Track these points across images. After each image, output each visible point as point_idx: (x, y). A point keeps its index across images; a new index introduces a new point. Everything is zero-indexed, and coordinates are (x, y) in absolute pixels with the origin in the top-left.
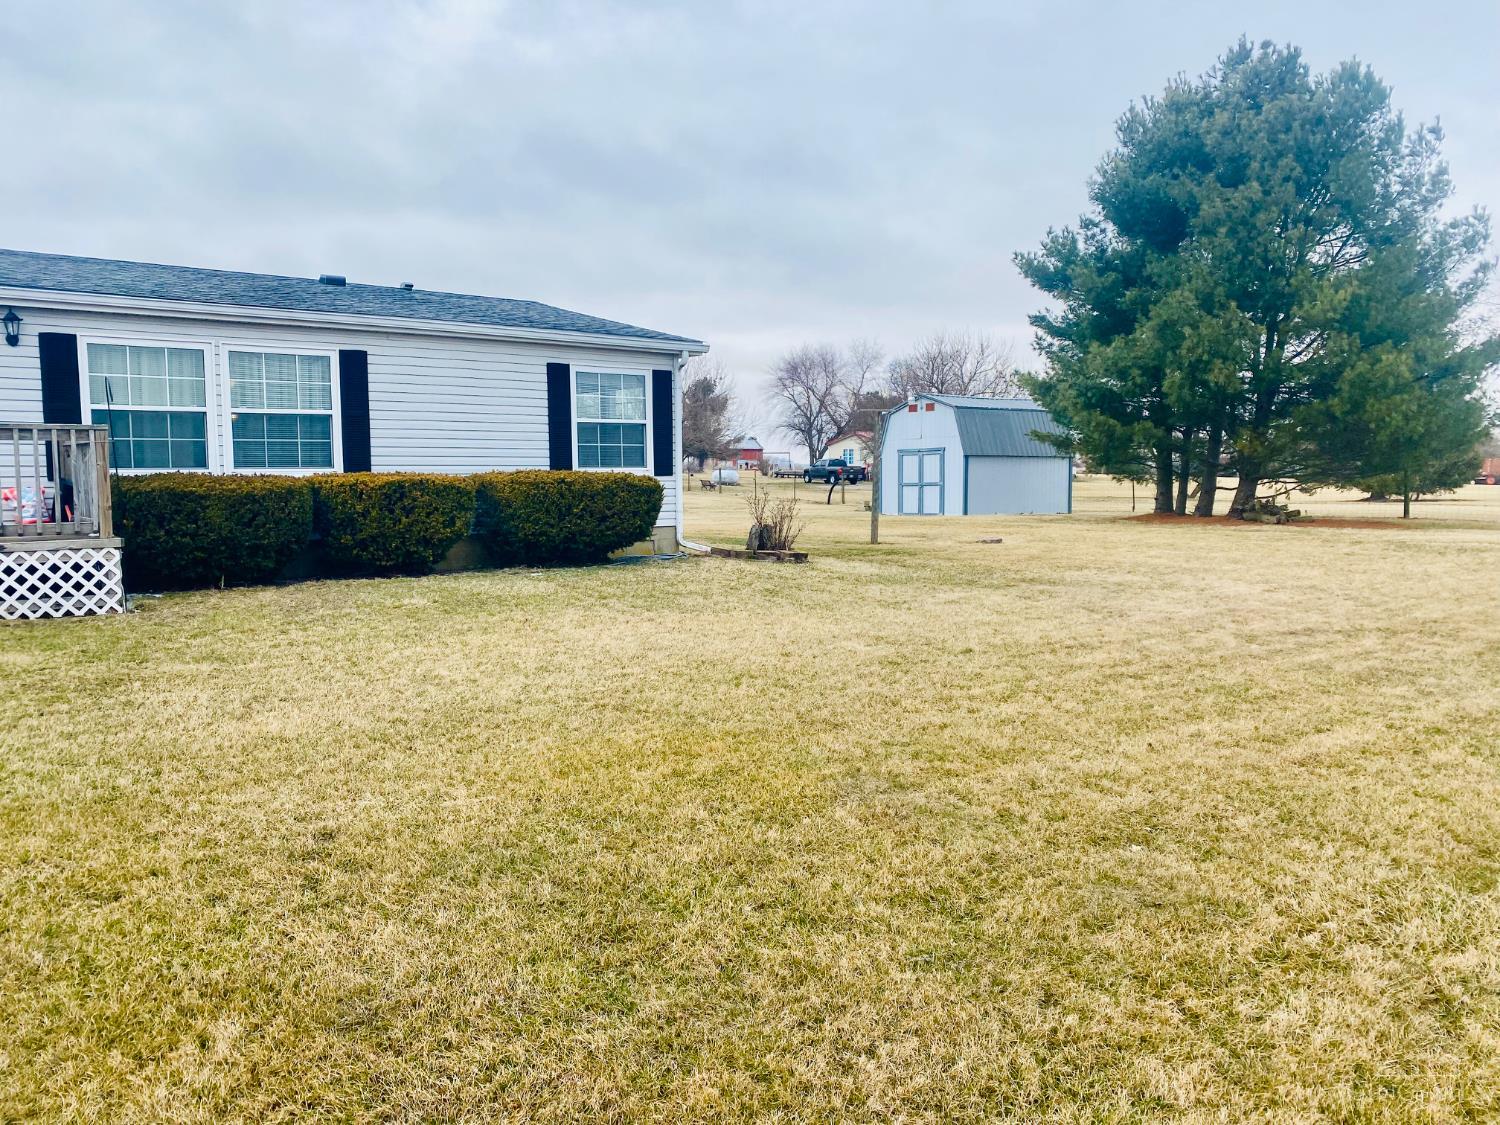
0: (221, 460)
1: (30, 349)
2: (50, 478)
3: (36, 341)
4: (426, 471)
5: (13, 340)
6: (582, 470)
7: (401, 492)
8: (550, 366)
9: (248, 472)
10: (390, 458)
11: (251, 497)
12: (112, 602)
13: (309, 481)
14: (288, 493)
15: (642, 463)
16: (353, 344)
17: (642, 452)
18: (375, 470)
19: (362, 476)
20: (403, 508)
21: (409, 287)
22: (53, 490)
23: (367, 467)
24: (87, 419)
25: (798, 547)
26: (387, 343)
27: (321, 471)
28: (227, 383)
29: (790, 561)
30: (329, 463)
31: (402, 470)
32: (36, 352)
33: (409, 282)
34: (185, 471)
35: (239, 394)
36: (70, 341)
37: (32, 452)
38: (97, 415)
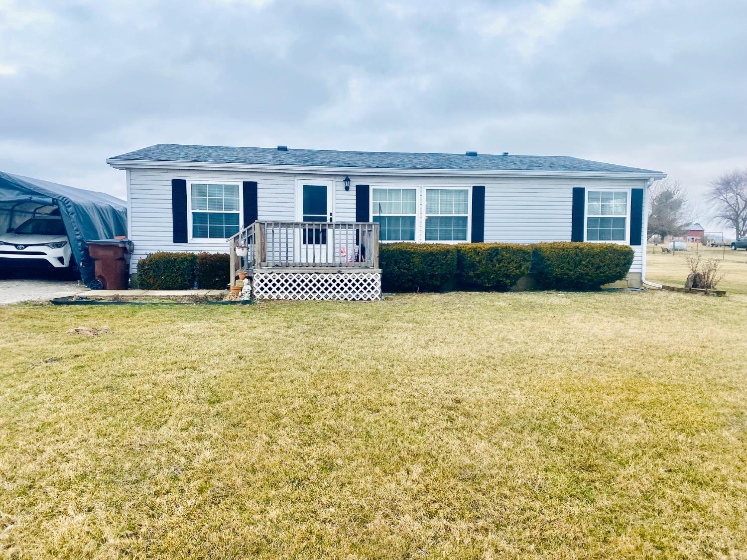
0: (420, 238)
1: (353, 192)
2: (358, 244)
3: (355, 188)
4: (509, 242)
5: (347, 189)
6: (589, 242)
7: (495, 252)
8: (574, 189)
9: (431, 242)
10: (493, 236)
11: (432, 254)
12: (377, 296)
13: (456, 246)
14: (446, 252)
15: (623, 239)
16: (478, 183)
17: (623, 232)
18: (485, 241)
19: (479, 245)
20: (497, 260)
21: (506, 154)
22: (358, 248)
23: (482, 240)
24: (371, 220)
25: (719, 288)
26: (496, 182)
27: (461, 242)
28: (424, 203)
29: (713, 295)
30: (465, 239)
31: (498, 242)
32: (355, 193)
33: (506, 151)
34: (406, 242)
35: (429, 208)
36: (367, 188)
37: (352, 232)
38: (375, 218)
